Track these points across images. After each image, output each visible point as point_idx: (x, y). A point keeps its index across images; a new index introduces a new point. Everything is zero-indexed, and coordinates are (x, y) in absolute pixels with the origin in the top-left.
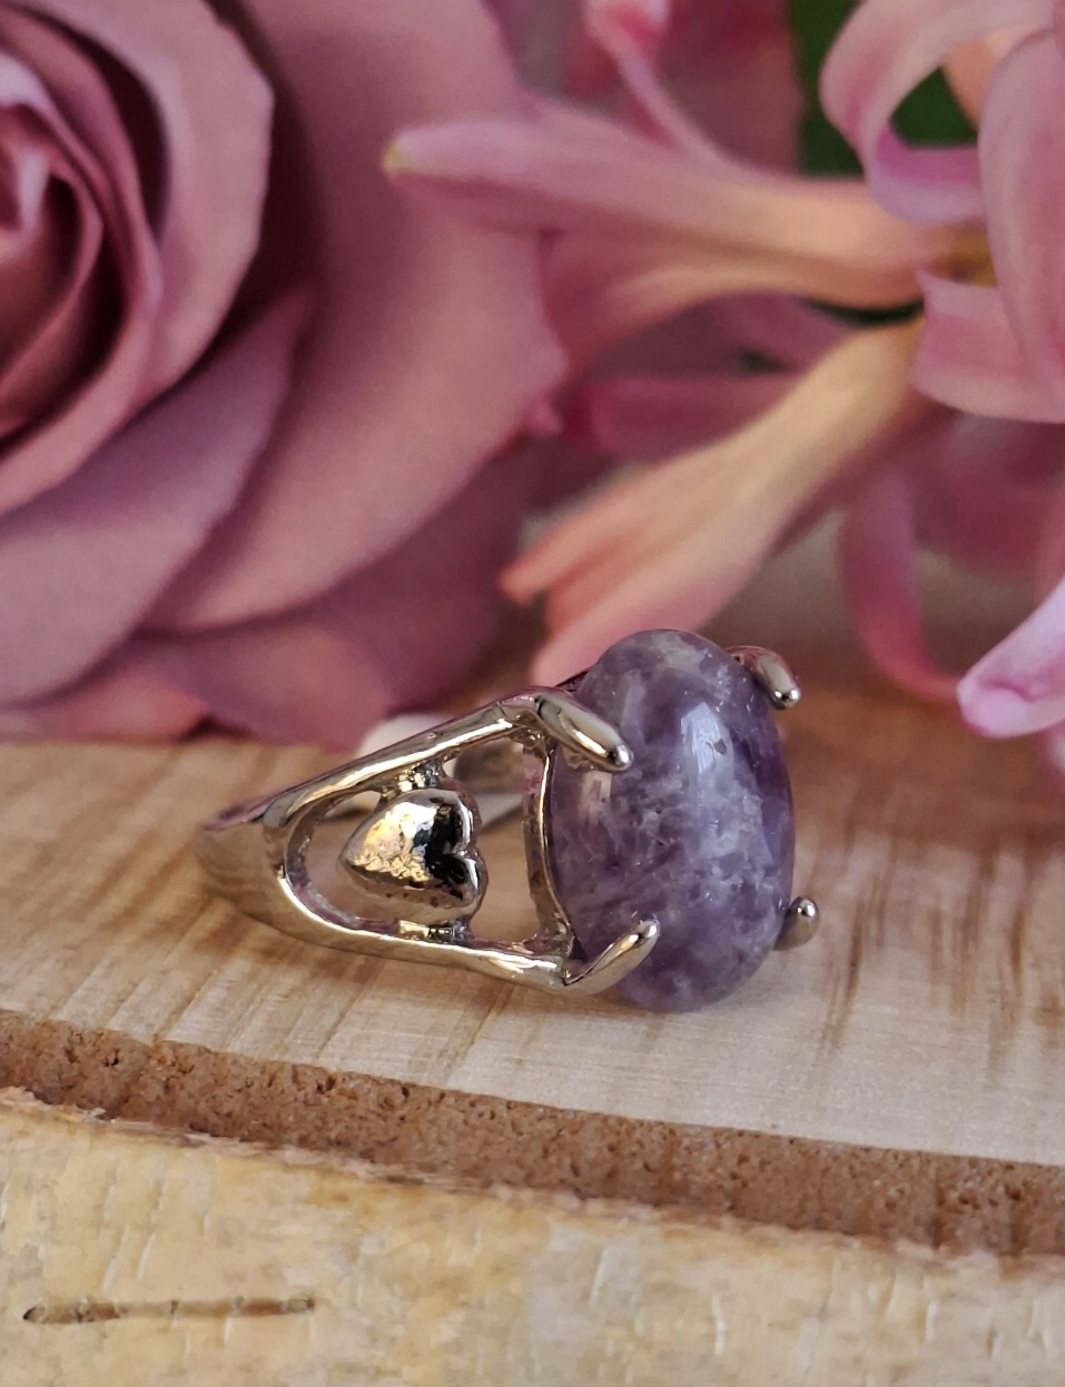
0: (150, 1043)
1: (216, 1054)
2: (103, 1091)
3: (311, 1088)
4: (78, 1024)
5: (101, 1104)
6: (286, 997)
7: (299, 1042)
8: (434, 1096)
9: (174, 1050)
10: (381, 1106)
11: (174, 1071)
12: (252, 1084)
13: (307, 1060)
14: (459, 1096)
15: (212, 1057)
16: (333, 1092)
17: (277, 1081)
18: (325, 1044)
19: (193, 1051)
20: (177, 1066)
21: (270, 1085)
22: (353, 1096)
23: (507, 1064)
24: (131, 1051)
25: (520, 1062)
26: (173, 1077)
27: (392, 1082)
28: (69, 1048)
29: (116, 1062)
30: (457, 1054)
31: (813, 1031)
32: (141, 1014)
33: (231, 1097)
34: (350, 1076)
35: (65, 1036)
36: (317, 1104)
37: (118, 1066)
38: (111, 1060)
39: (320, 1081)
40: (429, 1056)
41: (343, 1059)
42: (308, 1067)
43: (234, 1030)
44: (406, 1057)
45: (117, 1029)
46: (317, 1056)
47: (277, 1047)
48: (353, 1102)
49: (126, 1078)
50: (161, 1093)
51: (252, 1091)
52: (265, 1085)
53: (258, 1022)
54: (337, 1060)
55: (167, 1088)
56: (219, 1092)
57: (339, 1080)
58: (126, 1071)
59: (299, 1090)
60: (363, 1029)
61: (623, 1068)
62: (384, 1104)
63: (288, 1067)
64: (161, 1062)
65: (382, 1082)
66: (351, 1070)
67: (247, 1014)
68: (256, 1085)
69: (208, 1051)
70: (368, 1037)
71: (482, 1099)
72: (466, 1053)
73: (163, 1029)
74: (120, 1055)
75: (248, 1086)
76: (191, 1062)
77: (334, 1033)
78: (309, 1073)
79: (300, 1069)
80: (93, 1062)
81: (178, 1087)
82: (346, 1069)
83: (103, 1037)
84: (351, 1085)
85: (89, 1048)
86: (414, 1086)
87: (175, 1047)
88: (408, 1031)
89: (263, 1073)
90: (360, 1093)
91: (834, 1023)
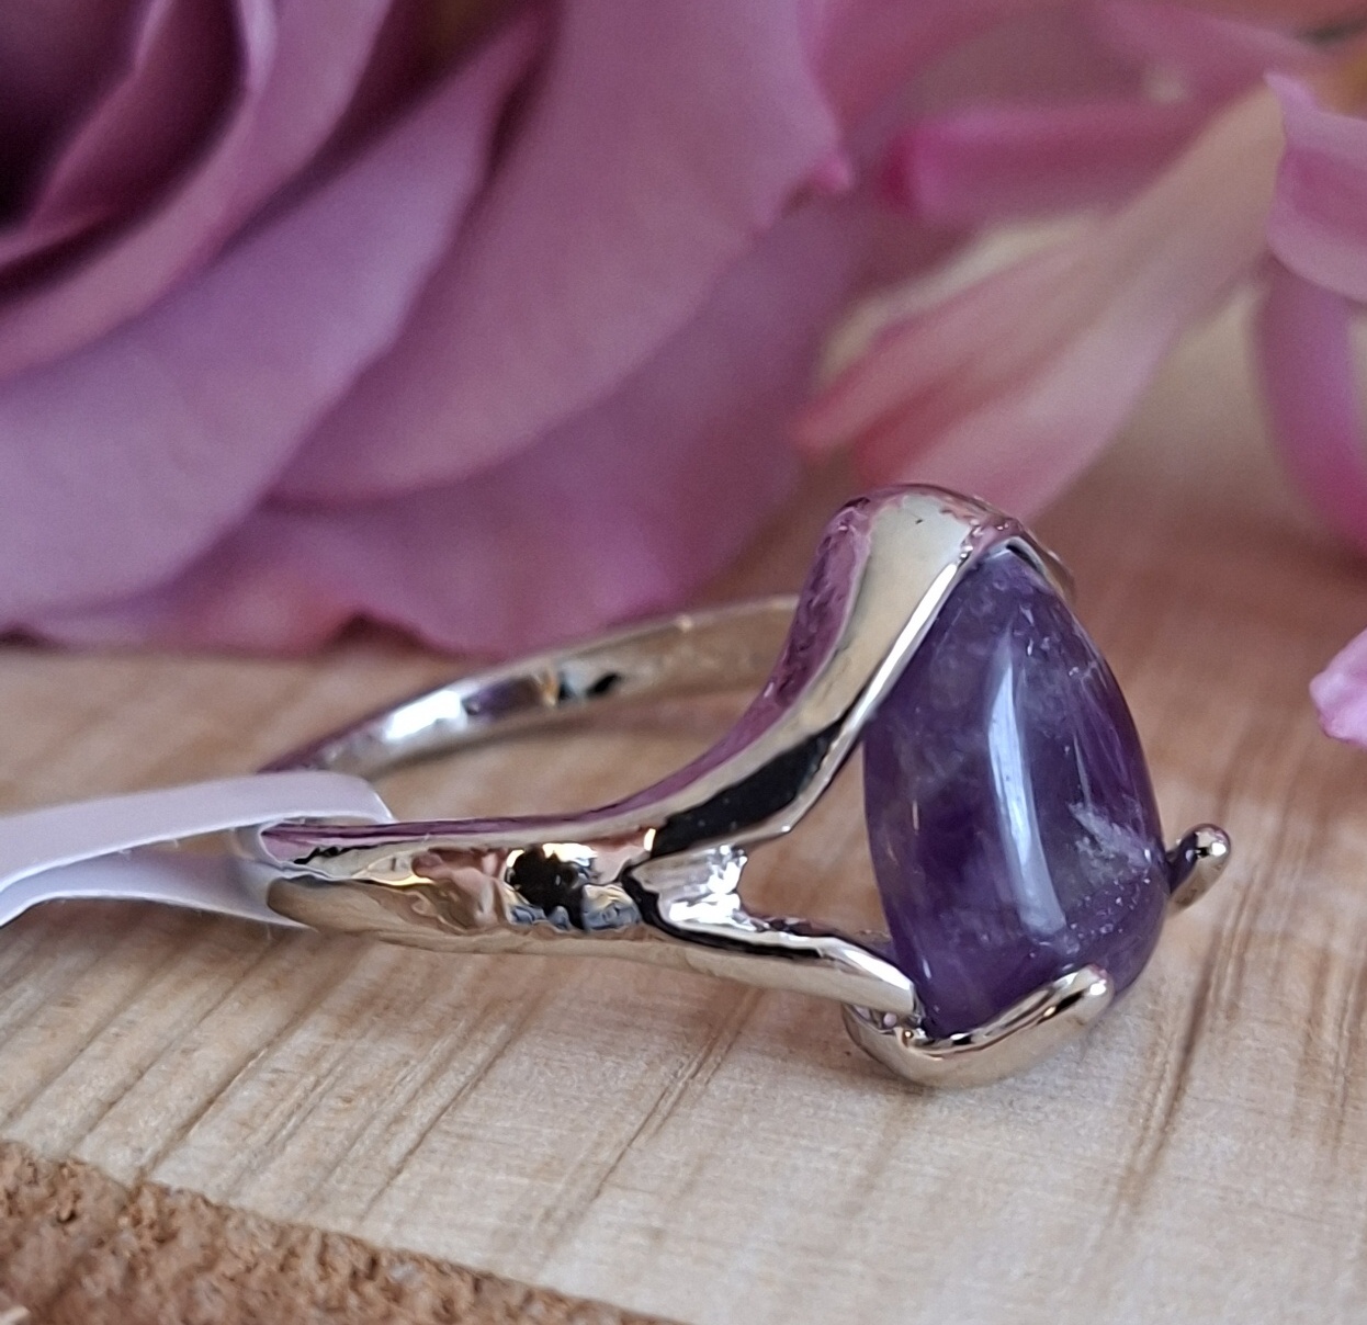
0: (130, 1184)
1: (218, 1209)
2: (37, 1273)
3: (341, 1276)
4: (36, 1145)
5: (26, 1300)
6: (348, 1100)
7: (344, 1187)
8: (516, 1299)
9: (159, 1203)
10: (436, 1314)
11: (148, 1242)
12: (256, 1265)
13: (346, 1225)
14: (554, 1298)
15: (210, 1216)
16: (369, 1289)
17: (293, 1261)
18: (381, 1192)
19: (184, 1202)
20: (157, 1230)
21: (282, 1268)
22: (396, 1294)
23: (637, 1239)
24: (98, 1199)
25: (657, 1235)
26: (143, 1250)
27: (460, 1270)
28: (11, 1188)
29: (73, 1216)
30: (570, 1215)
31: (1106, 1182)
32: (130, 1129)
33: (216, 1290)
34: (401, 1257)
35: (11, 1166)
36: (341, 1308)
37: (72, 1228)
38: (65, 1215)
39: (356, 1264)
40: (527, 1218)
41: (399, 1222)
42: (343, 1237)
43: (255, 1163)
44: (491, 1221)
45: (86, 1158)
46: (361, 1218)
47: (309, 1199)
48: (394, 1307)
49: (76, 1247)
50: (116, 1284)
51: (254, 1281)
52: (274, 1268)
53: (293, 1150)
54: (388, 1228)
55: (131, 1271)
56: (202, 1283)
57: (384, 1262)
58: (82, 1233)
59: (322, 1279)
60: (442, 1166)
61: (806, 1249)
62: (443, 1312)
63: (315, 1239)
64: (137, 1222)
65: (446, 1268)
66: (404, 1245)
67: (284, 1132)
68: (260, 1272)
69: (206, 1202)
70: (448, 1181)
71: (584, 1307)
72: (582, 1215)
73: (157, 1159)
74: (80, 1206)
75: (249, 1270)
76: (177, 1222)
77: (399, 1172)
78: (342, 1248)
79: (332, 1241)
80: (37, 1218)
81: (142, 1272)
82: (396, 1245)
83: (65, 1171)
84: (398, 1273)
85: (42, 1191)
86: (489, 1277)
87: (164, 1192)
88: (509, 1170)
89: (277, 1245)
90: (410, 1287)
91: (1140, 1167)
